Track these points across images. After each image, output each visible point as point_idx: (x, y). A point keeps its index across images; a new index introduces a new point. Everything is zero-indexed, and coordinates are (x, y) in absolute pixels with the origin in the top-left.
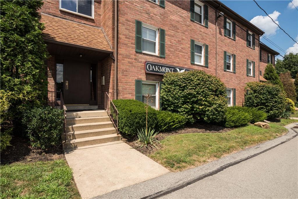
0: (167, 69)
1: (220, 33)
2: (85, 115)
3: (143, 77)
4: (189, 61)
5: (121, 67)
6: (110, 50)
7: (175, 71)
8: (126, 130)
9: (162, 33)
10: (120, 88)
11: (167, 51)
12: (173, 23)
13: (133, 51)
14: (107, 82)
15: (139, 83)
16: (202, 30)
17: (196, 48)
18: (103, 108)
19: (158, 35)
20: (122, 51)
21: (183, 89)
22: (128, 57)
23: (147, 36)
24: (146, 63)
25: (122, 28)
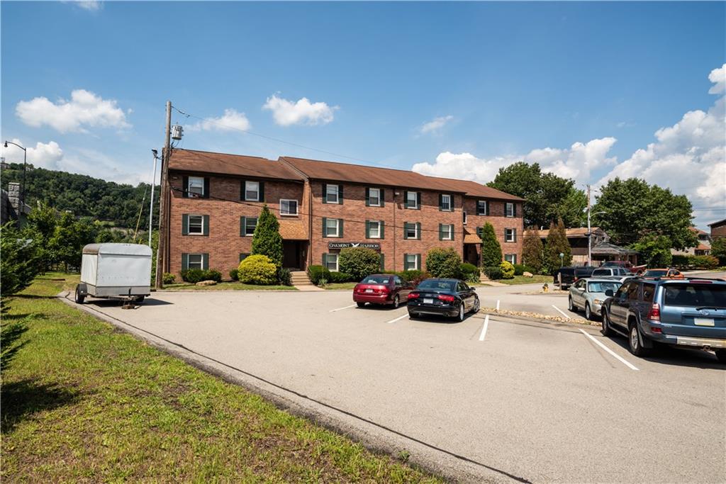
0: (344, 245)
1: (400, 208)
2: (294, 273)
3: (327, 252)
4: (364, 237)
5: (314, 247)
6: (307, 239)
7: (351, 246)
8: (315, 280)
9: (341, 221)
10: (313, 259)
11: (344, 233)
12: (350, 212)
13: (321, 237)
14: (306, 255)
15: (324, 255)
16: (378, 210)
17: (370, 225)
18: (304, 270)
19: (338, 223)
20: (314, 238)
21: (348, 259)
22: (318, 240)
23: (330, 225)
24: (329, 243)
25: (314, 225)
